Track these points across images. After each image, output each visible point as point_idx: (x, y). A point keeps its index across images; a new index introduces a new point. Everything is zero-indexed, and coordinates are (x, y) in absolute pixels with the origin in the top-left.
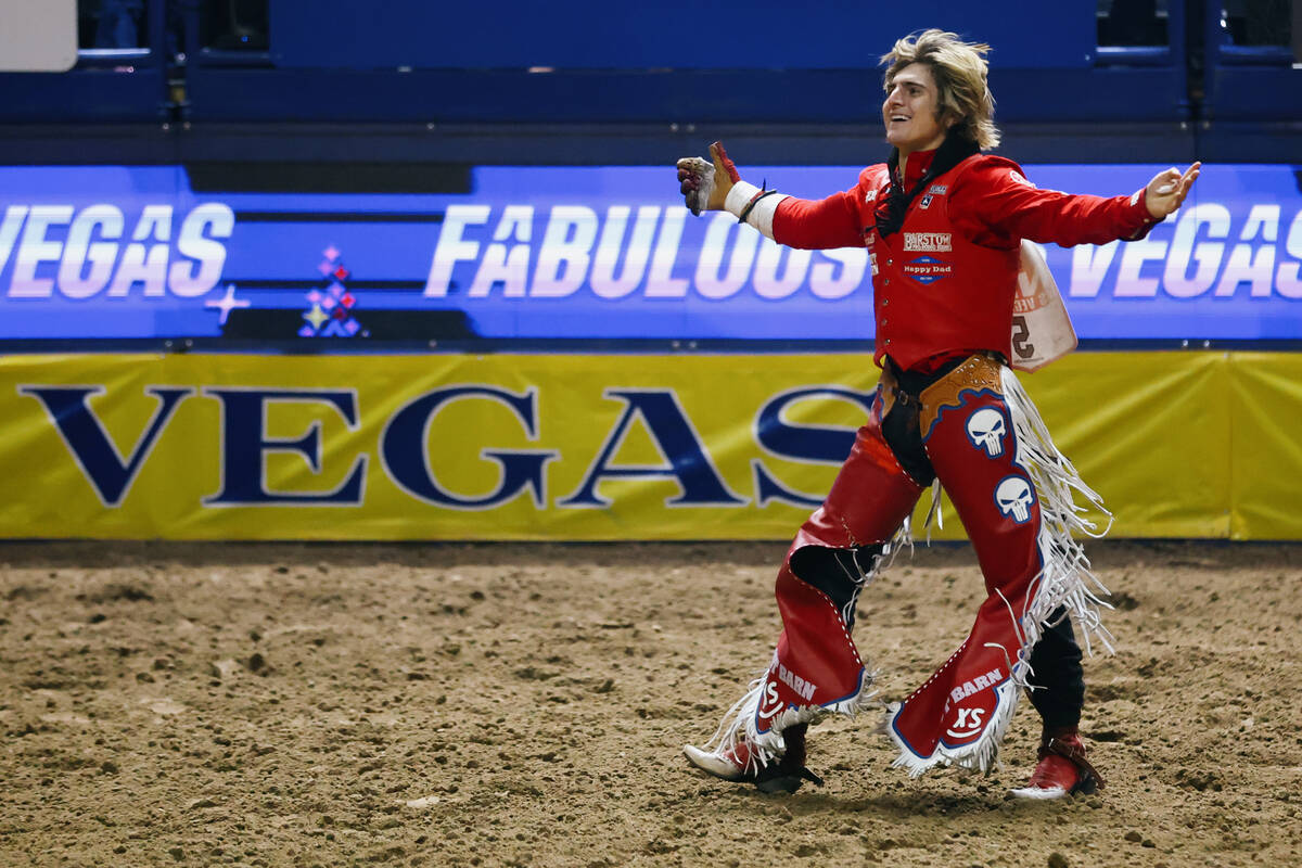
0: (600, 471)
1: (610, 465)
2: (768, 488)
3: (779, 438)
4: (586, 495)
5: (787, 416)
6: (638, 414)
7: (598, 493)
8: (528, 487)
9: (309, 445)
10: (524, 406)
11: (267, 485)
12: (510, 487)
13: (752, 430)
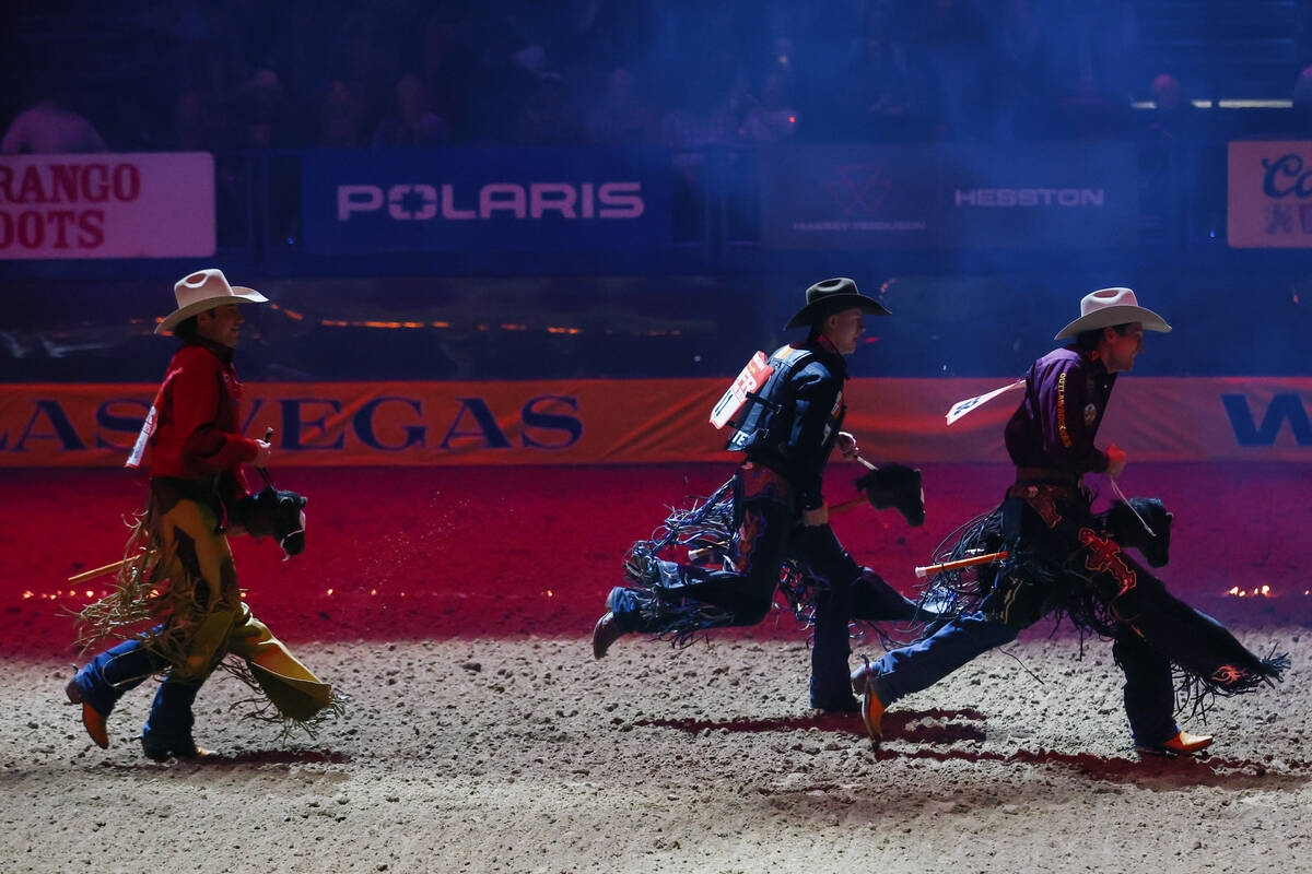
0: (451, 434)
1: (457, 430)
2: (527, 441)
3: (531, 418)
4: (445, 445)
5: (536, 409)
6: (468, 410)
7: (451, 444)
8: (419, 442)
9: (320, 423)
10: (417, 405)
11: (302, 440)
12: (411, 441)
13: (518, 415)
